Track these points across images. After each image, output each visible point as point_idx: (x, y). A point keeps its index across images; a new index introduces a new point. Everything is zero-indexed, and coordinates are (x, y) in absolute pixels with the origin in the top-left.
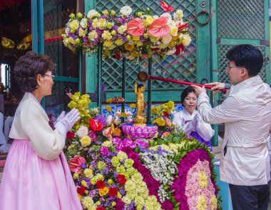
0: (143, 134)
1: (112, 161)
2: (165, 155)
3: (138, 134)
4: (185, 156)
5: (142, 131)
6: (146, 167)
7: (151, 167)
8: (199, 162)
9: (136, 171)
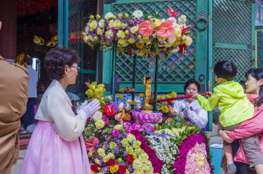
0: (149, 119)
1: (122, 142)
2: (169, 138)
3: (145, 120)
4: (185, 139)
5: (149, 116)
6: (152, 148)
7: (156, 148)
8: (197, 145)
9: (143, 151)
